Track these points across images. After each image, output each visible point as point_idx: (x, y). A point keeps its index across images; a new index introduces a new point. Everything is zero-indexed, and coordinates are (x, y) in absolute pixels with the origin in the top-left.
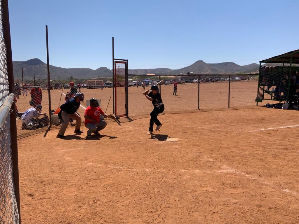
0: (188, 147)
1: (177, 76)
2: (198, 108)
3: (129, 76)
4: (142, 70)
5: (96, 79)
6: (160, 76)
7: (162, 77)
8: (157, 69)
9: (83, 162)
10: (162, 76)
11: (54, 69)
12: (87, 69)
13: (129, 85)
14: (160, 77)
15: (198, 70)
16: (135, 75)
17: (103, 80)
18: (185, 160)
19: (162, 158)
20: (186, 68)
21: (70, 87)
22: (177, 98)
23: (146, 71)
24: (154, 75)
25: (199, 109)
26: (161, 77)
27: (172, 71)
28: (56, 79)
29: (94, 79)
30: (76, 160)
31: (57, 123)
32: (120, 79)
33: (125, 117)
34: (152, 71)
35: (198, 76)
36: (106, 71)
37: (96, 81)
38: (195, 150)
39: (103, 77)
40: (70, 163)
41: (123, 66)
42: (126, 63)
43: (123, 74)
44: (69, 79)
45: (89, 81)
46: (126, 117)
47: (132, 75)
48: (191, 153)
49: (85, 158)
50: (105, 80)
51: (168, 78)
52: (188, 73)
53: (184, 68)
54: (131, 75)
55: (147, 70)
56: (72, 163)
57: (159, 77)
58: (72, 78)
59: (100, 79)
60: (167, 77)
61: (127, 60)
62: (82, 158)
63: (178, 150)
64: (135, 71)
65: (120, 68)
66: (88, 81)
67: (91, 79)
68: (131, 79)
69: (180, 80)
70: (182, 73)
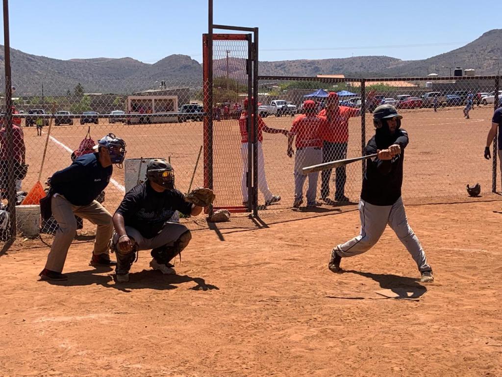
0: (459, 319)
1: (417, 79)
2: (491, 190)
3: (261, 83)
4: (304, 64)
5: (155, 94)
6: (363, 81)
7: (371, 83)
8: (352, 61)
9: (113, 358)
10: (369, 80)
11: (27, 62)
12: (128, 60)
13: (259, 113)
14: (363, 84)
15: (490, 61)
16: (279, 78)
17: (176, 97)
18: (450, 364)
19: (372, 354)
20: (449, 53)
21: (72, 117)
22: (419, 154)
23: (314, 65)
24: (343, 77)
25: (494, 191)
26: (367, 84)
27: (401, 65)
28: (31, 94)
29: (150, 94)
30: (90, 351)
31: (33, 234)
32: (230, 93)
34: (337, 64)
35: (493, 81)
36: (185, 67)
37: (153, 98)
38: (485, 329)
39: (177, 88)
40: (71, 362)
41: (240, 50)
42: (251, 38)
43: (241, 75)
44: (72, 91)
45: (134, 100)
47: (270, 78)
48: (470, 340)
49: (117, 347)
50: (184, 97)
51: (388, 88)
52: (458, 73)
53: (444, 56)
54: (266, 78)
55: (318, 62)
56: (77, 360)
57: (358, 84)
58: (80, 90)
59: (165, 93)
60: (385, 83)
61: (256, 30)
62: (108, 347)
63: (423, 327)
64: (280, 66)
65: (232, 59)
66: (130, 98)
67: (139, 94)
68: (266, 94)
69: (430, 95)
70: (437, 71)
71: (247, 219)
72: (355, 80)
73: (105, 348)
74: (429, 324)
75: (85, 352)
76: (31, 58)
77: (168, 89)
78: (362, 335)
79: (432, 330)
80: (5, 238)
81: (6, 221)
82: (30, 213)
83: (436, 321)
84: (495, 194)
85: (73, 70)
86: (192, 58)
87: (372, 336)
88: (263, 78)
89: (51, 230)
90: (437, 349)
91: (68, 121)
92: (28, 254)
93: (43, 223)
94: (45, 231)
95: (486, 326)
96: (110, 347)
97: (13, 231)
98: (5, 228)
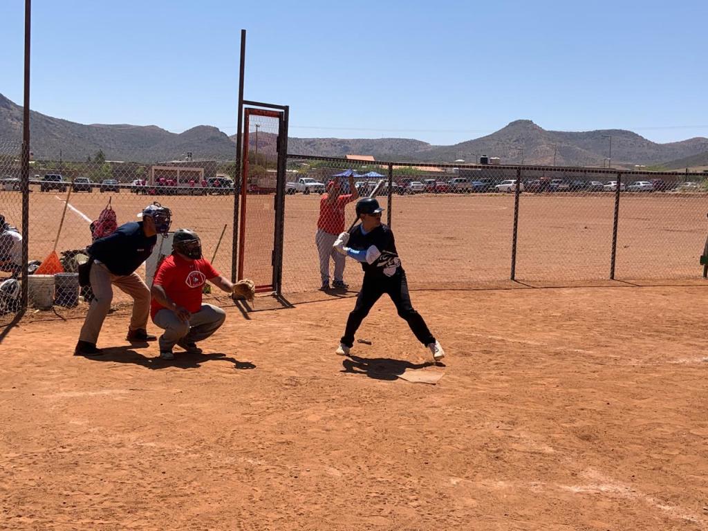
0: (472, 403)
1: (447, 166)
2: (510, 277)
3: (289, 161)
4: (334, 143)
5: (181, 165)
6: (391, 165)
7: (398, 167)
8: (381, 142)
9: (126, 436)
10: (396, 164)
11: (45, 125)
12: (153, 129)
13: (286, 190)
14: (390, 167)
15: (515, 151)
16: (308, 157)
17: (203, 170)
18: (461, 447)
19: (387, 436)
21: (93, 186)
22: (444, 239)
23: (344, 144)
24: (371, 159)
25: (513, 278)
26: (394, 167)
27: (430, 150)
28: (47, 158)
29: (176, 165)
30: (102, 428)
31: (46, 305)
32: (258, 168)
33: (271, 293)
34: (366, 145)
35: (516, 170)
36: (213, 139)
37: (178, 169)
38: (495, 413)
39: (205, 160)
40: (82, 439)
41: (270, 126)
42: (282, 116)
43: (271, 151)
44: (93, 158)
45: (157, 171)
46: (273, 295)
47: (299, 157)
48: (481, 424)
49: (131, 425)
50: (210, 169)
51: (417, 171)
52: (484, 160)
53: (471, 142)
54: (295, 156)
55: (348, 141)
56: (88, 438)
57: (386, 167)
58: (101, 156)
59: (194, 165)
60: (413, 167)
61: (286, 108)
63: (438, 410)
64: (309, 143)
65: (262, 133)
66: (153, 168)
67: (164, 165)
68: (294, 171)
69: (457, 181)
70: (464, 157)
71: (271, 298)
72: (383, 164)
73: (118, 425)
74: (444, 407)
75: (96, 429)
76: (49, 120)
77: (194, 161)
78: (378, 417)
79: (446, 413)
80: (15, 308)
81: (17, 290)
82: (44, 283)
83: (450, 404)
84: (513, 282)
85: (95, 135)
86: (220, 130)
87: (388, 418)
88: (292, 156)
89: (65, 302)
90: (450, 432)
91: (88, 189)
92: (40, 326)
93: (57, 295)
94: (58, 303)
95: (498, 410)
96: (123, 425)
97: (24, 302)
98: (15, 298)
